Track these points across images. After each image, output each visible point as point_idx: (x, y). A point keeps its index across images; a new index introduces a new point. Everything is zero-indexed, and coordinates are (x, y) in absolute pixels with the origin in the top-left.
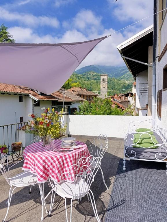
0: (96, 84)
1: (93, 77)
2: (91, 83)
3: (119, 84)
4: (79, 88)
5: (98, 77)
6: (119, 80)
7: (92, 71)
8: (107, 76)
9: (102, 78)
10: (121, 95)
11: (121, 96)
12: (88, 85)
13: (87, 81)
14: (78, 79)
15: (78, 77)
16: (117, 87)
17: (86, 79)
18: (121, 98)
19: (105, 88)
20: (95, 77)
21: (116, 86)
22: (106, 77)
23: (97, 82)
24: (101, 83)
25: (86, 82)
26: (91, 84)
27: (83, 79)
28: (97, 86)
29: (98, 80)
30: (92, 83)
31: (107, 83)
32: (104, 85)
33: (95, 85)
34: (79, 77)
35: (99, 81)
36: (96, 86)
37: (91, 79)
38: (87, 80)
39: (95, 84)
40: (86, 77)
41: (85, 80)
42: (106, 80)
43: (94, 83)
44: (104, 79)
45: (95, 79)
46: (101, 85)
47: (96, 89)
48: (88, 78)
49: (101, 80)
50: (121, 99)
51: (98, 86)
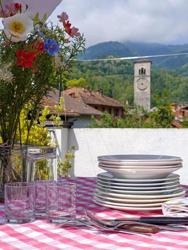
0: (123, 84)
1: (115, 68)
2: (111, 80)
3: (175, 85)
4: (86, 90)
5: (127, 68)
6: (176, 76)
7: (113, 55)
8: (149, 64)
9: (137, 67)
10: (182, 107)
11: (184, 109)
12: (104, 86)
13: (103, 75)
14: (82, 71)
15: (82, 66)
16: (172, 91)
17: (100, 71)
18: (183, 112)
19: (146, 91)
20: (120, 68)
21: (168, 88)
22: (147, 66)
23: (125, 79)
24: (136, 79)
25: (99, 78)
26: (110, 83)
27: (93, 72)
28: (126, 88)
29: (126, 75)
30: (113, 80)
31: (149, 79)
32: (142, 84)
33: (121, 86)
34: (84, 68)
35: (129, 77)
36: (123, 88)
37: (111, 72)
38: (103, 73)
39: (121, 83)
40: (100, 67)
41: (97, 75)
42: (148, 73)
43: (118, 81)
44: (142, 71)
45: (121, 72)
46: (136, 85)
47: (123, 94)
48: (105, 70)
49: (137, 73)
50: (183, 115)
51: (128, 88)
